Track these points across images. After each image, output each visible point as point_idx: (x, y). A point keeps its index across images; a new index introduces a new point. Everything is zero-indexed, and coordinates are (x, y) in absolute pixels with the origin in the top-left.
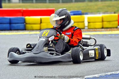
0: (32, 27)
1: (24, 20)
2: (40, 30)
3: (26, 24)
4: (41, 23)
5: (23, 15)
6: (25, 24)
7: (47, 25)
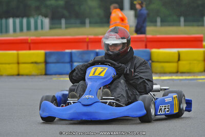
0: (162, 67)
1: (150, 55)
2: (177, 73)
3: (153, 62)
4: (179, 60)
5: (146, 47)
6: (150, 61)
7: (190, 63)
